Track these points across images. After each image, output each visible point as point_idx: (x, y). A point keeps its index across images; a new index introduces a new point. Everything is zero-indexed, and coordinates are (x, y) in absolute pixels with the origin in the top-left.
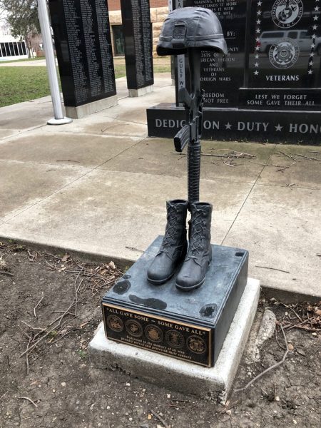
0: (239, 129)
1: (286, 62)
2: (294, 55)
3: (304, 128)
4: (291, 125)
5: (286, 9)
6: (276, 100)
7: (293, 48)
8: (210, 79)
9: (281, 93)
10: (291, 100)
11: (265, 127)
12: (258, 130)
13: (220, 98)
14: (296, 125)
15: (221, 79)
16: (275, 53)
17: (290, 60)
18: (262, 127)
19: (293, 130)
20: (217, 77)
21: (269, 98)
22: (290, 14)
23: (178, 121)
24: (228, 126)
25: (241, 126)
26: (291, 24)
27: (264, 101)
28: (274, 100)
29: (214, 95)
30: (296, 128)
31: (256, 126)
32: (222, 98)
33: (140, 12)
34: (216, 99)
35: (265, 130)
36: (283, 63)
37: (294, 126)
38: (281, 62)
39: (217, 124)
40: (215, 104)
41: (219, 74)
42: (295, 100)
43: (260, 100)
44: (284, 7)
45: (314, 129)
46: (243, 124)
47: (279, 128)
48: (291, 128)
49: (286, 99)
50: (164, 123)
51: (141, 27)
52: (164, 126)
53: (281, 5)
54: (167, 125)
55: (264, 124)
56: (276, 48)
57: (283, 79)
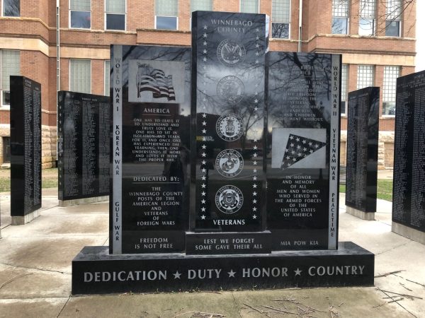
0: (189, 277)
1: (232, 207)
2: (239, 201)
3: (256, 272)
4: (244, 270)
5: (228, 161)
6: (225, 244)
7: (237, 195)
8: (152, 223)
9: (230, 237)
10: (240, 244)
11: (218, 273)
12: (210, 277)
13: (163, 243)
14: (249, 270)
15: (164, 223)
16: (221, 199)
17: (235, 205)
18: (214, 273)
19: (246, 275)
20: (160, 221)
21: (218, 242)
22: (232, 166)
23: (114, 273)
24: (177, 275)
25: (191, 274)
26: (234, 174)
27: (213, 246)
28: (223, 244)
29: (156, 240)
30: (249, 272)
31: (207, 273)
32: (166, 243)
33: (32, 137)
34: (158, 244)
35: (218, 277)
36: (229, 208)
37: (246, 271)
38: (227, 207)
39: (164, 273)
40: (158, 250)
41: (162, 218)
42: (244, 244)
43: (208, 245)
44: (226, 159)
45: (266, 273)
46: (194, 272)
47: (232, 274)
48: (244, 272)
49: (235, 243)
50: (96, 277)
51: (32, 151)
52: (96, 280)
53: (223, 158)
54: (101, 278)
55: (216, 270)
56: (221, 195)
57: (230, 223)
